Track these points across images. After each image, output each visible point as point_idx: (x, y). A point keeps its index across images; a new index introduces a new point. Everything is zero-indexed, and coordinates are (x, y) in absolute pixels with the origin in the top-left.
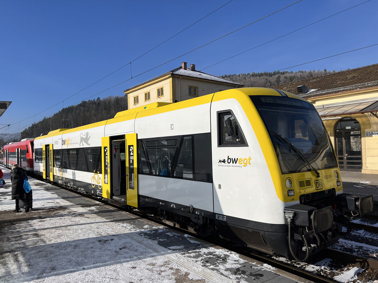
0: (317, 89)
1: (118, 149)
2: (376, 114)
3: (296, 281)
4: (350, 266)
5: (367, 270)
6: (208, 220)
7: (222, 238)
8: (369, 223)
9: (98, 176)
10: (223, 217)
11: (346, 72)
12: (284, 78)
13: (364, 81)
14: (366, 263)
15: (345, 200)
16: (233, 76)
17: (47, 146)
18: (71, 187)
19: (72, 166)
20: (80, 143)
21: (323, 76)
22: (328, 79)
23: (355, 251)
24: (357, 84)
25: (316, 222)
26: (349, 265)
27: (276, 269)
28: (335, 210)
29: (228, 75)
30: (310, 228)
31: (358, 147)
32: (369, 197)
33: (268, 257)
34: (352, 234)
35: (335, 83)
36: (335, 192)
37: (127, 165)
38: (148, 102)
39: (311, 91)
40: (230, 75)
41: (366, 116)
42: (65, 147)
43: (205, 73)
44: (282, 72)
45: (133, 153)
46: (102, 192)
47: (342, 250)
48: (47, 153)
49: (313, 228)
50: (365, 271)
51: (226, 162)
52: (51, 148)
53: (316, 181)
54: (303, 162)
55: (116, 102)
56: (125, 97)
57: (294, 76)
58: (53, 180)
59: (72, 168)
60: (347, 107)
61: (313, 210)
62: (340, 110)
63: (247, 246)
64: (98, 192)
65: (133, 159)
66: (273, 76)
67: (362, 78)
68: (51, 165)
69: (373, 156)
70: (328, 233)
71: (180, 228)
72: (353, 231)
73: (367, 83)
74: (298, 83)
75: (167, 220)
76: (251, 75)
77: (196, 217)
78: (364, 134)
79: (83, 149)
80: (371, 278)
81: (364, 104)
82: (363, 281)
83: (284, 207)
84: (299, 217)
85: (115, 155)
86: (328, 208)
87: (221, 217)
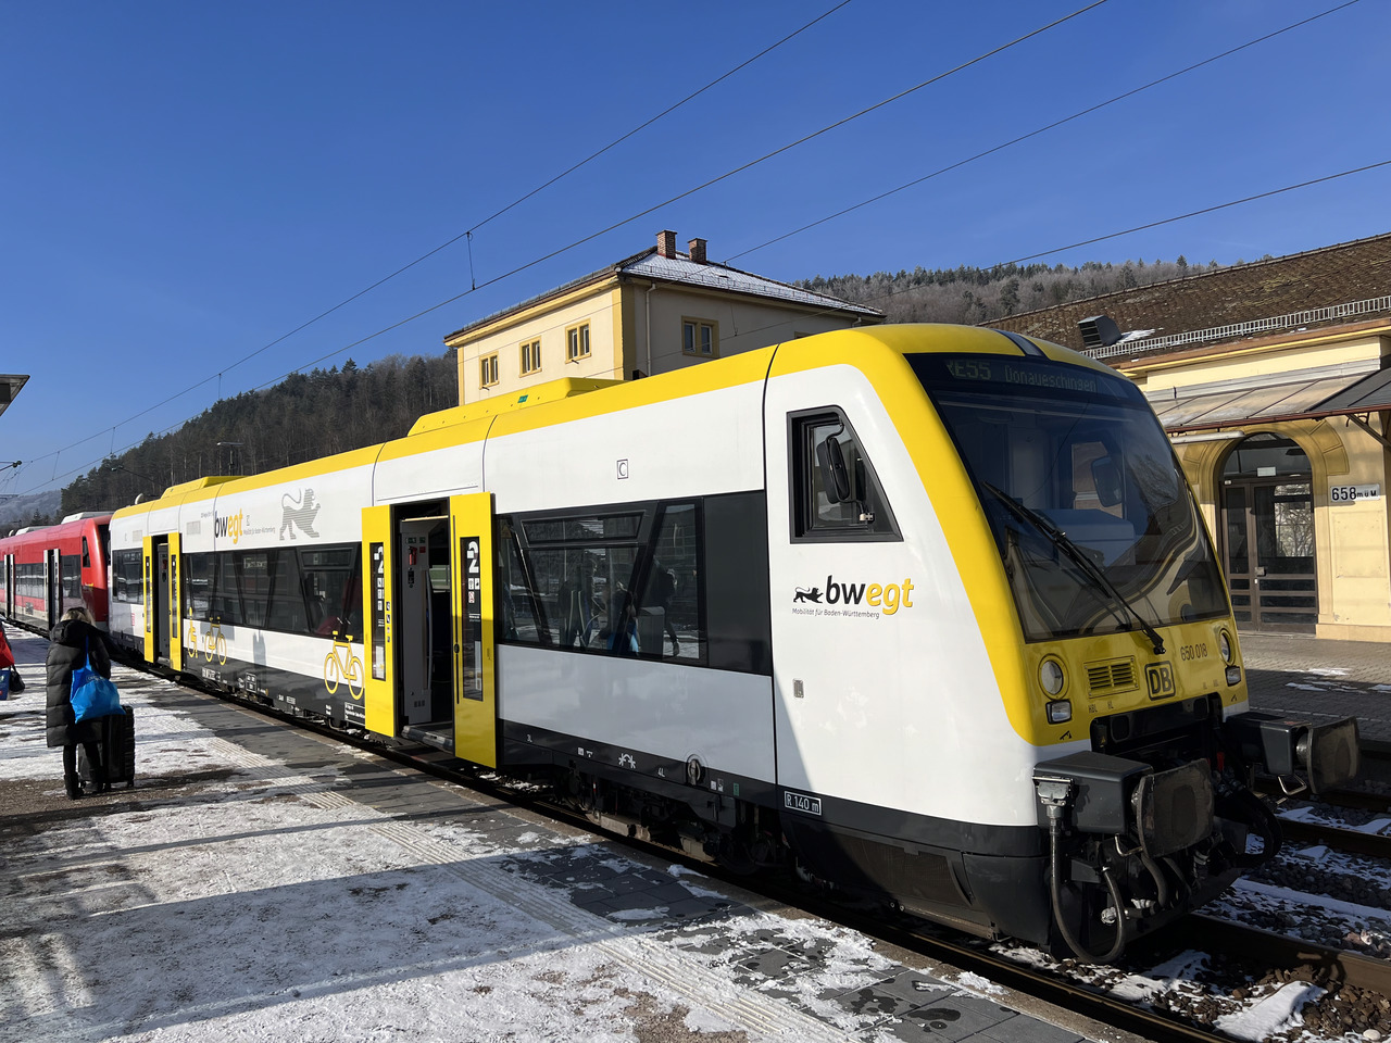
0: (1152, 331)
1: (423, 550)
2: (1367, 422)
3: (1078, 1036)
4: (1275, 977)
5: (1338, 993)
6: (757, 811)
7: (806, 877)
8: (1342, 820)
9: (349, 651)
10: (811, 801)
11: (1257, 270)
12: (1030, 290)
13: (1323, 300)
14: (1334, 968)
15: (1256, 737)
16: (844, 281)
17: (159, 541)
18: (250, 694)
19: (252, 616)
20: (282, 530)
21: (1174, 283)
22: (1194, 293)
23: (1292, 925)
24: (1299, 313)
25: (1150, 819)
26: (1272, 976)
27: (1006, 992)
28: (1221, 773)
29: (826, 280)
30: (1129, 841)
31: (1303, 542)
32: (1344, 723)
33: (975, 948)
34: (1283, 861)
35: (1217, 310)
36: (1220, 707)
37: (457, 609)
38: (533, 379)
39: (1130, 338)
40: (835, 279)
41: (1331, 429)
42: (226, 544)
43: (743, 273)
44: (1023, 268)
45: (478, 564)
46: (363, 712)
47: (1244, 920)
48: (161, 566)
49: (1141, 838)
50: (1330, 996)
51: (823, 598)
52: (173, 549)
53: (1149, 669)
54: (1102, 597)
55: (416, 377)
56: (447, 359)
57: (1070, 281)
58: (182, 667)
59: (251, 622)
60: (1263, 395)
61: (1141, 775)
62: (1236, 407)
63: (897, 906)
64: (347, 712)
65: (477, 588)
66: (990, 284)
67: (1318, 288)
68: (175, 613)
69: (1357, 575)
70: (1195, 859)
71: (654, 843)
72: (1288, 848)
73: (1336, 309)
74: (1082, 308)
75: (604, 812)
76: (911, 279)
77: (712, 800)
78: (1325, 496)
79: (293, 551)
80: (1350, 1021)
81: (1325, 384)
82: (1322, 1035)
83: (1034, 763)
84: (1089, 801)
85: (413, 572)
86: (1196, 766)
87: (803, 801)
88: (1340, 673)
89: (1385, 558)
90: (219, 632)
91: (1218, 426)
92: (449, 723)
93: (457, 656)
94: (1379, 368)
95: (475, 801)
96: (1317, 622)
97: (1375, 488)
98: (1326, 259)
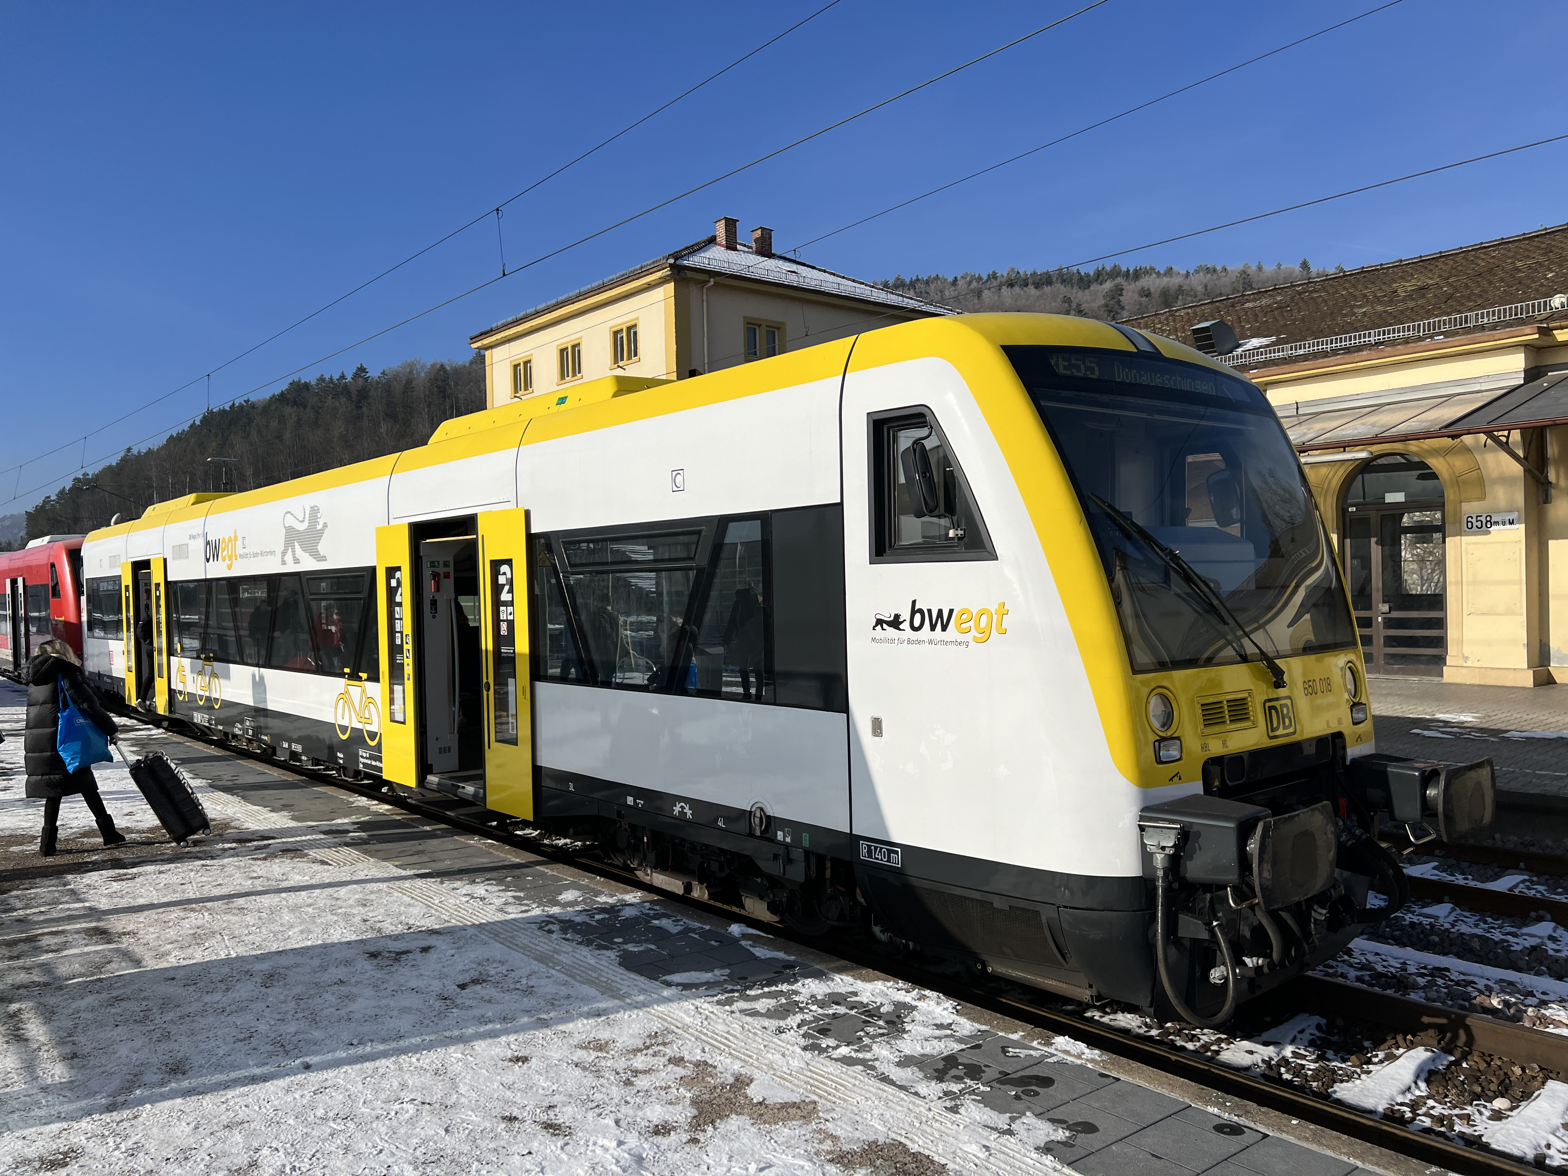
0: (1274, 338)
1: (447, 576)
2: (1507, 442)
3: (1184, 1103)
4: (1397, 1043)
5: (1466, 1060)
6: (828, 864)
7: (883, 937)
8: (1470, 877)
9: (364, 691)
10: (890, 852)
11: (1391, 270)
12: (1136, 296)
13: (1462, 304)
14: (1462, 1033)
15: (1381, 779)
16: (927, 283)
17: (141, 567)
18: (249, 741)
20: (284, 553)
21: (1299, 285)
22: (1320, 296)
23: (1415, 987)
24: (1437, 319)
25: (1267, 867)
26: (1394, 1041)
27: (1105, 1057)
28: (1343, 821)
29: (908, 281)
30: (1243, 892)
31: (1430, 580)
32: (1480, 765)
33: (1070, 1014)
34: (1405, 920)
35: (1345, 315)
36: (1344, 748)
37: (487, 642)
38: (570, 386)
39: (1248, 346)
40: (918, 280)
41: (1467, 450)
42: (218, 570)
43: (813, 268)
44: (1128, 271)
45: (511, 591)
46: (380, 759)
47: (1363, 982)
48: (143, 596)
49: (1257, 889)
50: (1457, 1063)
51: (905, 626)
52: (157, 576)
53: (1268, 704)
54: (1220, 626)
56: (474, 366)
57: (1180, 286)
58: (170, 711)
59: (249, 661)
60: (1393, 411)
61: (1257, 820)
62: (1363, 424)
63: (985, 967)
64: (361, 760)
65: (510, 618)
66: (1094, 287)
67: (1457, 292)
68: (160, 652)
69: (1491, 612)
70: (1313, 912)
71: (712, 902)
72: (1410, 907)
73: (1477, 315)
74: (1195, 313)
75: (656, 868)
76: (1003, 280)
77: (778, 852)
78: (1458, 524)
79: (297, 577)
80: (1479, 1089)
81: (1462, 400)
82: (1449, 1105)
83: (1140, 807)
84: (1200, 849)
85: (436, 601)
86: (1318, 809)
87: (880, 851)
88: (1470, 719)
89: (1521, 593)
90: (212, 671)
91: (1344, 445)
92: (479, 772)
93: (488, 695)
94: (1522, 382)
95: (509, 856)
96: (1445, 664)
97: (1514, 516)
98: (1467, 260)
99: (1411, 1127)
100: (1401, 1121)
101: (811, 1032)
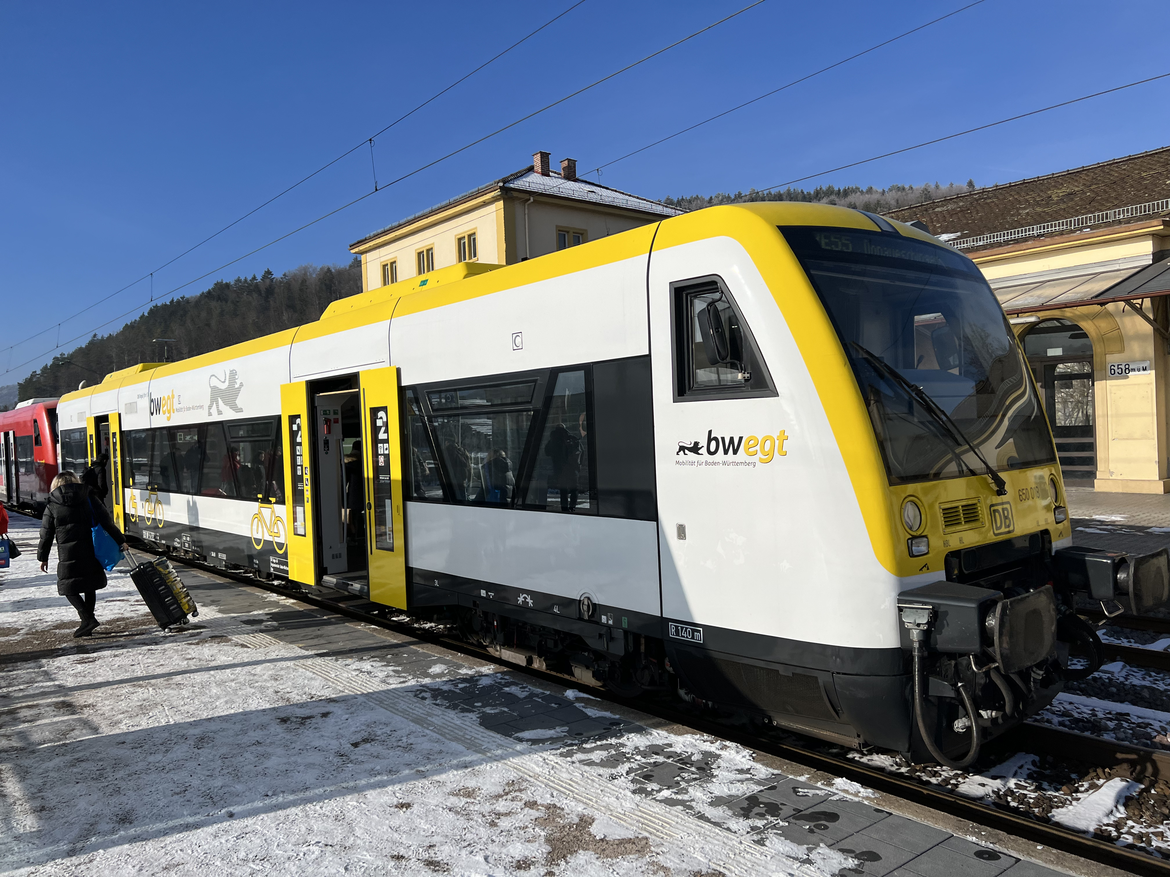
0: (959, 234)
1: (336, 421)
2: (1141, 308)
3: (947, 833)
4: (1097, 775)
5: (1154, 787)
6: (643, 641)
7: (687, 698)
8: (1132, 640)
9: (273, 511)
10: (694, 631)
13: (1103, 205)
14: (1149, 766)
15: (1081, 566)
17: (101, 420)
18: (186, 552)
20: (210, 407)
22: (992, 202)
23: (1106, 729)
24: (1084, 216)
25: (1005, 639)
26: (1095, 774)
27: (877, 795)
29: (675, 200)
32: (1159, 554)
33: (835, 756)
35: (1012, 215)
36: (1050, 542)
37: (368, 472)
40: (683, 199)
41: (1109, 314)
42: (160, 421)
43: (607, 188)
44: (839, 190)
45: (386, 431)
46: (286, 564)
47: (1065, 726)
48: (103, 442)
49: (997, 656)
50: (1147, 790)
51: (703, 451)
52: (114, 428)
53: (993, 508)
55: (326, 285)
59: (184, 489)
60: (1054, 286)
61: (997, 601)
62: (1031, 296)
63: (770, 721)
64: (272, 565)
65: (386, 452)
67: (1098, 196)
68: (117, 485)
69: (1130, 438)
70: (1033, 674)
71: (549, 672)
73: (1115, 212)
75: (504, 646)
77: (602, 632)
78: (1104, 371)
79: (221, 425)
81: (1105, 276)
82: (1145, 824)
83: (898, 592)
84: (948, 625)
85: (328, 440)
86: (1043, 592)
87: (686, 631)
88: (1119, 519)
89: (1153, 423)
90: (157, 499)
91: (1018, 312)
92: (363, 573)
93: (370, 513)
94: (1151, 262)
95: (389, 638)
96: (1096, 478)
97: (1146, 364)
98: (1104, 172)
99: (1118, 844)
100: (1109, 839)
101: (638, 778)
